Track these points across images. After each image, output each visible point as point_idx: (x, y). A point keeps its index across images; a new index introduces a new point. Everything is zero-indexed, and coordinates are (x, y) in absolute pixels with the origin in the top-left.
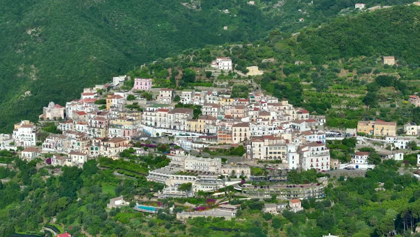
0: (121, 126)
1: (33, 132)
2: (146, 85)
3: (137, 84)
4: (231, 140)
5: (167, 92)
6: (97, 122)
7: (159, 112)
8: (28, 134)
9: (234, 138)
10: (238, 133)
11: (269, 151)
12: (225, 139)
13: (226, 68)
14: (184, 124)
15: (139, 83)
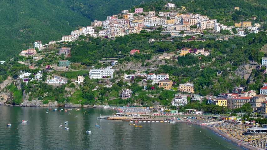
0: (137, 23)
1: (93, 28)
2: (141, 11)
3: (137, 11)
4: (189, 24)
5: (153, 12)
6: (125, 22)
7: (153, 18)
8: (90, 29)
9: (190, 23)
10: (192, 21)
11: (207, 26)
12: (186, 24)
13: (172, 7)
14: (165, 21)
15: (138, 10)
